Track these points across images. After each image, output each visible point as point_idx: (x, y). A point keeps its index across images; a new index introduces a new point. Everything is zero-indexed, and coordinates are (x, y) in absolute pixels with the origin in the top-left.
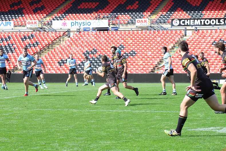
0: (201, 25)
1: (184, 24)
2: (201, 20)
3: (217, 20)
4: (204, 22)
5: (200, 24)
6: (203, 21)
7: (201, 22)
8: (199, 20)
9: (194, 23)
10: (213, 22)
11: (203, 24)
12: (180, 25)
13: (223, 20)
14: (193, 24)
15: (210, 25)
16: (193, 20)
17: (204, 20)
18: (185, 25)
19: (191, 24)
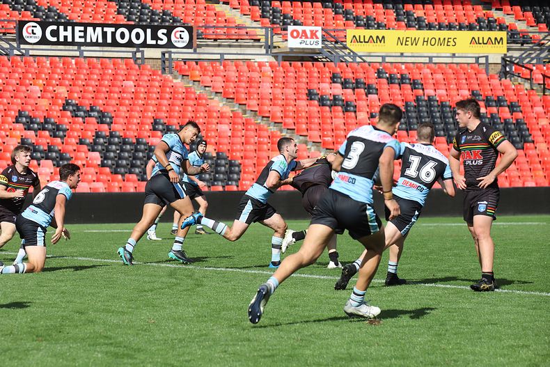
0: (105, 44)
1: (55, 39)
2: (105, 29)
3: (149, 31)
4: (113, 34)
5: (100, 41)
6: (109, 30)
7: (104, 34)
8: (99, 30)
9: (85, 37)
10: (138, 36)
11: (109, 40)
12: (43, 41)
13: (165, 31)
14: (82, 40)
15: (130, 44)
16: (82, 28)
17: (113, 29)
18: (58, 43)
19: (77, 40)
